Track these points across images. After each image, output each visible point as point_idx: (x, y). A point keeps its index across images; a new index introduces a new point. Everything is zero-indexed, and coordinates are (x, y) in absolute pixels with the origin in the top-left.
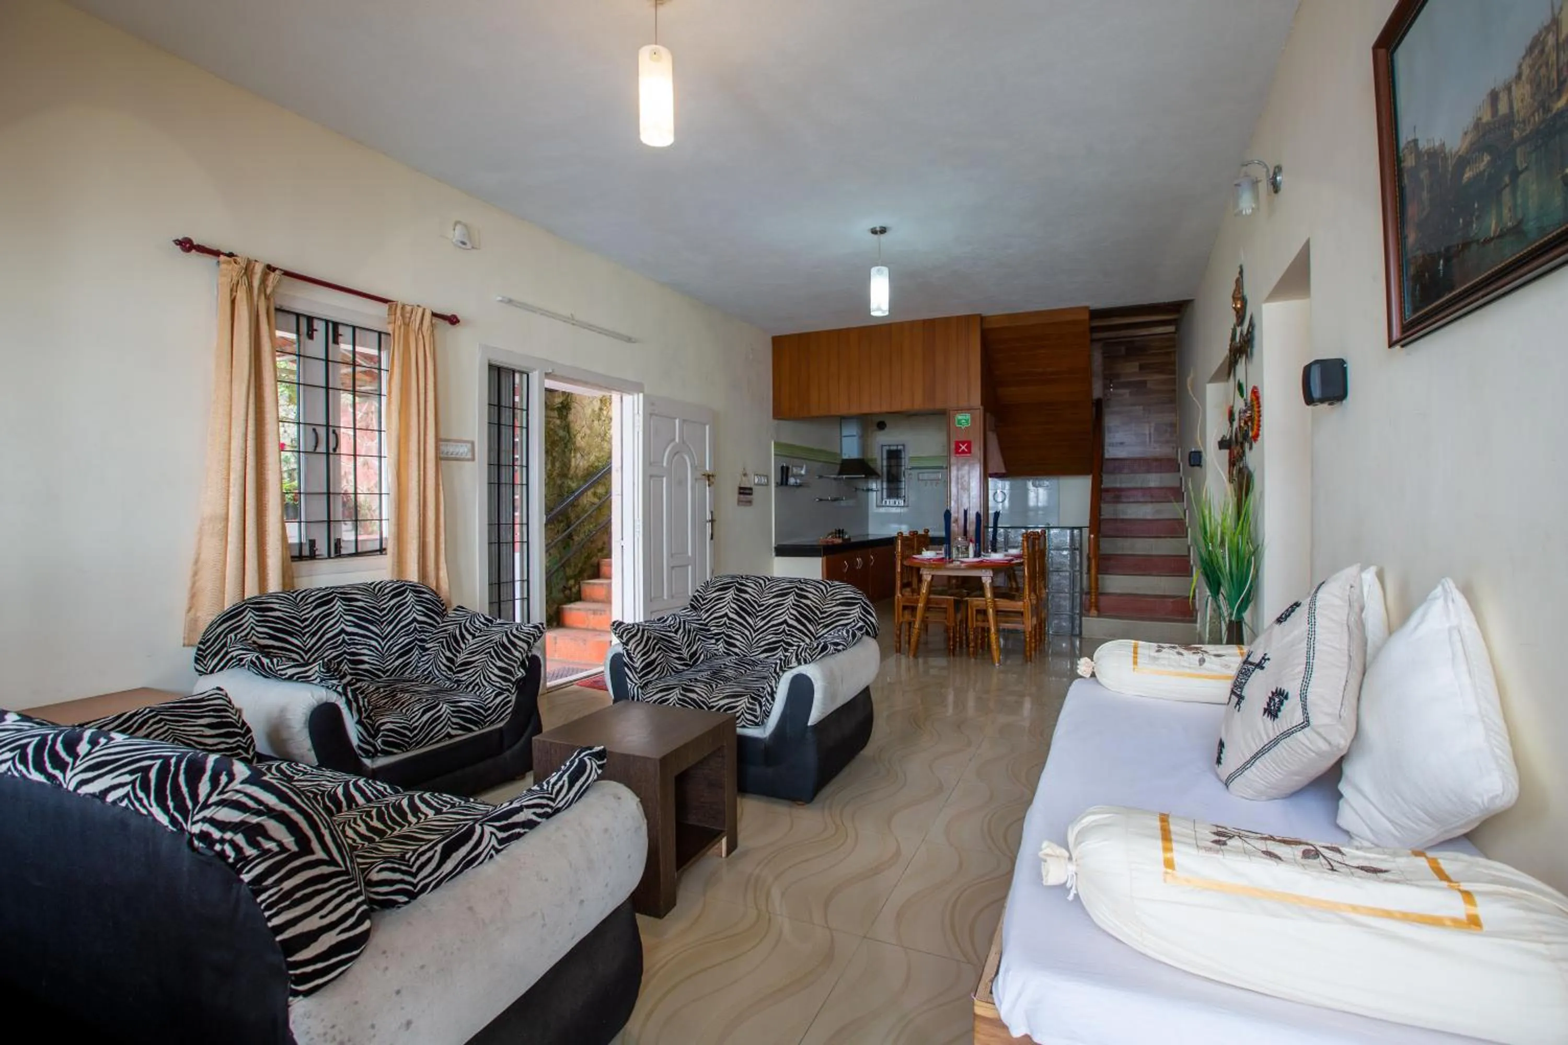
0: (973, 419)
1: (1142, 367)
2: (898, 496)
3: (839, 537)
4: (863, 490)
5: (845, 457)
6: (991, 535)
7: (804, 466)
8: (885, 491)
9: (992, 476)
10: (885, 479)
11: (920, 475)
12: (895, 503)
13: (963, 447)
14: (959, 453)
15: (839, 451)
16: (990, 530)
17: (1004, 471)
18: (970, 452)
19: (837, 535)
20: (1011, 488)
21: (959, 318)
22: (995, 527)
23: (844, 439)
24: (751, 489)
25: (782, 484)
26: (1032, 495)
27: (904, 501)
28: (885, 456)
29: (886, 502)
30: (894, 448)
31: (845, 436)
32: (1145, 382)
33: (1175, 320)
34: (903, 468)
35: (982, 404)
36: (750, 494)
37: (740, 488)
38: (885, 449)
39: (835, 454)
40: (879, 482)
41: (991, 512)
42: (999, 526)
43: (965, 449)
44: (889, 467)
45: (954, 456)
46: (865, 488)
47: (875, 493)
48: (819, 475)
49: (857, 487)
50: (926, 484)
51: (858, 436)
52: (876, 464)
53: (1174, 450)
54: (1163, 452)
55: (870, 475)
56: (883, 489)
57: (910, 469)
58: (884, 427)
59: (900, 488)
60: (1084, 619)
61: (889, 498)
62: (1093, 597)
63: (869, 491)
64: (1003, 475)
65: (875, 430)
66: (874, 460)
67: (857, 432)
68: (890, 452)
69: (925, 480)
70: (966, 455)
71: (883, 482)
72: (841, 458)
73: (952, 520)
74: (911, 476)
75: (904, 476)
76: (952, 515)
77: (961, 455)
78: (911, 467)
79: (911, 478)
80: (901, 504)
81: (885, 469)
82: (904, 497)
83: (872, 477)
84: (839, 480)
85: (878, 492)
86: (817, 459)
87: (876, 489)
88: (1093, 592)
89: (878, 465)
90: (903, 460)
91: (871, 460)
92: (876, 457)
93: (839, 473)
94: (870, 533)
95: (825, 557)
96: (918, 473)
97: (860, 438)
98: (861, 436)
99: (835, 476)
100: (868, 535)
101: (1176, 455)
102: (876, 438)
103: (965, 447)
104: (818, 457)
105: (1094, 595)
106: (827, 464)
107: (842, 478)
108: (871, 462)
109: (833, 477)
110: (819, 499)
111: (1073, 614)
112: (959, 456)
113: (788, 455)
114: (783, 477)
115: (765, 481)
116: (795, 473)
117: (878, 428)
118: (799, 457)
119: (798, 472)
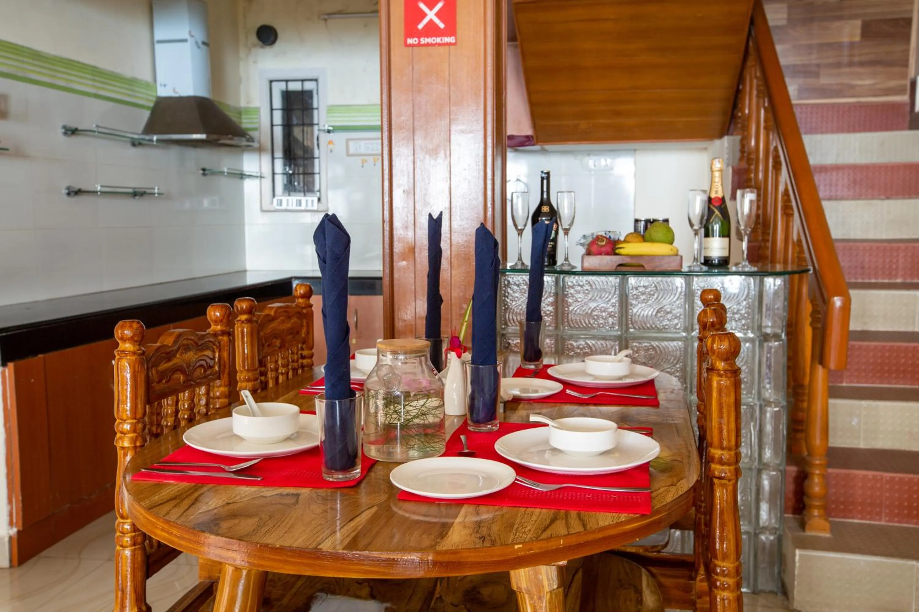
2: (307, 188)
5: (163, 92)
6: (515, 292)
8: (279, 179)
10: (279, 154)
11: (351, 144)
12: (299, 203)
13: (431, 15)
14: (419, 34)
15: (147, 77)
16: (515, 278)
17: (528, 131)
18: (451, 30)
23: (158, 47)
27: (319, 200)
28: (278, 103)
29: (280, 203)
30: (295, 86)
31: (160, 42)
34: (316, 128)
38: (278, 88)
39: (132, 82)
40: (266, 159)
43: (437, 21)
44: (287, 126)
45: (403, 42)
46: (228, 169)
47: (257, 182)
48: (64, 127)
49: (207, 167)
50: (363, 162)
51: (196, 42)
52: (252, 123)
53: (902, 82)
54: (878, 86)
55: (236, 138)
56: (274, 174)
57: (329, 131)
58: (272, 38)
59: (310, 171)
60: (801, 556)
61: (283, 193)
62: (816, 480)
63: (242, 178)
64: (526, 142)
65: (255, 46)
66: (248, 111)
67: (190, 32)
68: (287, 96)
69: (353, 155)
70: (438, 40)
71: (273, 158)
72: (154, 94)
73: (398, 247)
74: (331, 146)
75: (318, 145)
76: (399, 231)
77: (424, 41)
78: (332, 126)
79: (331, 151)
80: (312, 205)
81: (278, 132)
82: (319, 191)
83: (244, 143)
84: (149, 143)
85: (263, 179)
86: (62, 83)
87: (257, 173)
88: (817, 462)
89: (259, 122)
90: (315, 112)
91: (240, 108)
92: (252, 105)
93: (150, 128)
94: (248, 267)
95: (11, 365)
96: (348, 140)
97: (199, 47)
98: (204, 43)
99: (136, 136)
100: (245, 271)
101: (905, 94)
102: (255, 62)
103: (438, 15)
104: (67, 80)
105: (818, 475)
106: (111, 104)
107: (151, 140)
108: (240, 112)
109: (132, 138)
110: (68, 188)
111: (757, 532)
112: (419, 45)
117: (261, 41)
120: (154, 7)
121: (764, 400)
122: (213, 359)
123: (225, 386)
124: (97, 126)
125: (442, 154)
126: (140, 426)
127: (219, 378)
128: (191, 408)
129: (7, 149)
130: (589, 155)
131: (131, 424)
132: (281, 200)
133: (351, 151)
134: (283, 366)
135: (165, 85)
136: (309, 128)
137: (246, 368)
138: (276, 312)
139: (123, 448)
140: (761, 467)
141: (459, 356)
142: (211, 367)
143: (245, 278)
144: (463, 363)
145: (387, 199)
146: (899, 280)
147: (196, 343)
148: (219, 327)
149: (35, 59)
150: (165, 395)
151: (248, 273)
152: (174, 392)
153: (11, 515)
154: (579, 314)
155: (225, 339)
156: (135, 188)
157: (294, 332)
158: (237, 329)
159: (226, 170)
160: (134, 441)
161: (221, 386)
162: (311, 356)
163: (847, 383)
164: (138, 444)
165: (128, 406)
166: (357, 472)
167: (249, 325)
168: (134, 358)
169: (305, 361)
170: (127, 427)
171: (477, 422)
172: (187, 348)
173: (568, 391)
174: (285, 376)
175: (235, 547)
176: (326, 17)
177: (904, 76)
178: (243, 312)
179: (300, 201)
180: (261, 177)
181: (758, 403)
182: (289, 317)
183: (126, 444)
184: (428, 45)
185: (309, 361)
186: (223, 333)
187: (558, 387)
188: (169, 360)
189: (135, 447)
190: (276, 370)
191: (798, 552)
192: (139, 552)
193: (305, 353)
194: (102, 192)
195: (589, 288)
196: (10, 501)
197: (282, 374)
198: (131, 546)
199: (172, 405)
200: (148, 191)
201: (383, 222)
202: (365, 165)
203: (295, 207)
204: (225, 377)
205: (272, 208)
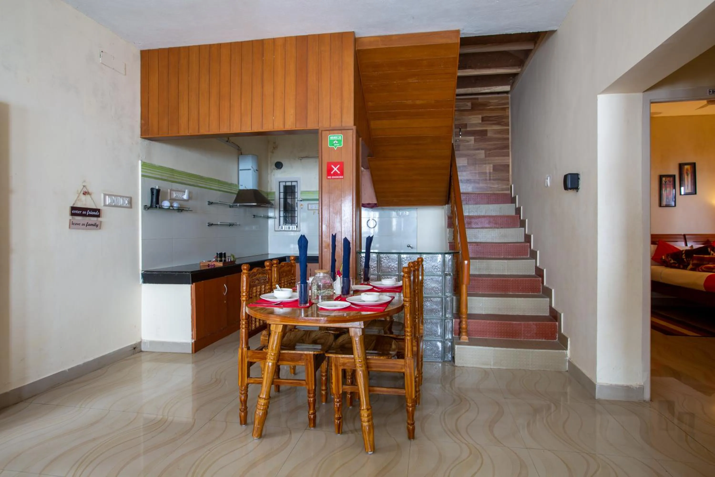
0: (345, 140)
1: (483, 119)
2: (293, 222)
3: (221, 261)
4: (261, 217)
5: (241, 188)
6: (363, 260)
7: (186, 191)
8: (282, 219)
9: (364, 206)
10: (282, 209)
11: (309, 205)
12: (289, 228)
13: (335, 169)
14: (332, 175)
15: (236, 183)
16: (363, 255)
17: (375, 202)
18: (342, 174)
19: (219, 259)
20: (380, 217)
21: (332, 36)
22: (368, 253)
23: (240, 172)
24: (99, 210)
25: (151, 207)
26: (394, 222)
27: (297, 227)
28: (282, 190)
30: (289, 184)
31: (241, 170)
32: (486, 131)
33: (515, 75)
34: (296, 199)
35: (355, 125)
36: (98, 216)
37: (73, 208)
38: (282, 185)
39: (231, 185)
40: (277, 212)
41: (365, 236)
42: (371, 251)
43: (337, 171)
44: (285, 199)
45: (326, 178)
46: (263, 215)
47: (273, 220)
48: (209, 202)
49: (255, 215)
50: (314, 212)
51: (254, 170)
52: (272, 197)
53: (508, 186)
54: (499, 188)
55: (267, 204)
56: (280, 217)
57: (301, 201)
58: (281, 166)
59: (293, 216)
60: (457, 347)
61: (284, 224)
62: (464, 323)
63: (268, 219)
64: (374, 206)
65: (274, 169)
66: (271, 193)
67: (252, 166)
68: (286, 187)
69: (310, 210)
70: (338, 177)
71: (280, 211)
72: (238, 189)
73: (324, 245)
74: (302, 206)
75: (297, 206)
76: (324, 239)
77: (333, 177)
78: (302, 199)
79: (302, 208)
80: (294, 229)
81: (282, 201)
82: (297, 223)
83: (269, 206)
84: (236, 206)
85: (276, 219)
86: (208, 187)
87: (273, 216)
88: (464, 317)
89: (275, 198)
90: (296, 193)
91: (268, 192)
92: (273, 191)
93: (236, 201)
94: (269, 252)
95: (194, 284)
96: (308, 204)
97: (255, 172)
98: (257, 170)
99: (231, 204)
100: (268, 254)
101: (509, 191)
102: (274, 175)
103: (337, 169)
104: (209, 185)
105: (464, 321)
106: (221, 192)
107: (237, 205)
108: (268, 194)
109: (230, 205)
110: (209, 223)
111: (445, 340)
112: (332, 178)
113: (164, 178)
114: (154, 200)
115: (126, 202)
116: (174, 197)
117: (276, 167)
118: (177, 180)
119: (180, 196)
120: (240, 158)
121: (446, 296)
122: (266, 277)
123: (270, 286)
124: (220, 201)
125: (339, 214)
126: (248, 294)
127: (268, 283)
128: (260, 291)
129: (192, 211)
130: (400, 210)
131: (246, 293)
132: (282, 227)
133: (309, 208)
134: (286, 282)
135: (242, 185)
136: (294, 199)
137: (275, 281)
138: (284, 264)
139: (243, 300)
140: (446, 318)
141: (340, 276)
142: (266, 280)
143: (268, 257)
144: (341, 278)
145: (320, 228)
146: (502, 257)
147: (262, 272)
148: (268, 268)
150: (254, 287)
151: (269, 255)
152: (256, 286)
153: (192, 335)
154: (385, 267)
155: (270, 271)
156: (230, 223)
157: (290, 271)
158: (273, 269)
159: (262, 216)
160: (246, 298)
161: (268, 286)
162: (295, 279)
163: (481, 292)
164: (247, 299)
165: (245, 288)
166: (308, 305)
167: (276, 268)
168: (247, 275)
169: (293, 281)
170: (244, 294)
171: (344, 295)
172: (260, 274)
173: (374, 289)
174: (286, 285)
175: (278, 318)
176: (301, 159)
177: (508, 185)
178: (275, 264)
179: (290, 227)
180: (275, 218)
181: (444, 297)
182: (288, 266)
183: (244, 299)
184: (334, 178)
185: (294, 281)
186: (269, 270)
187: (371, 287)
188: (255, 276)
189: (247, 300)
190: (284, 282)
191: (456, 346)
192: (247, 330)
193: (293, 278)
194: (220, 225)
195: (388, 258)
196: (192, 331)
197: (286, 284)
198: (245, 328)
199: (255, 290)
200: (235, 224)
201: (319, 236)
202: (315, 213)
203: (288, 230)
204: (270, 283)
205: (279, 230)
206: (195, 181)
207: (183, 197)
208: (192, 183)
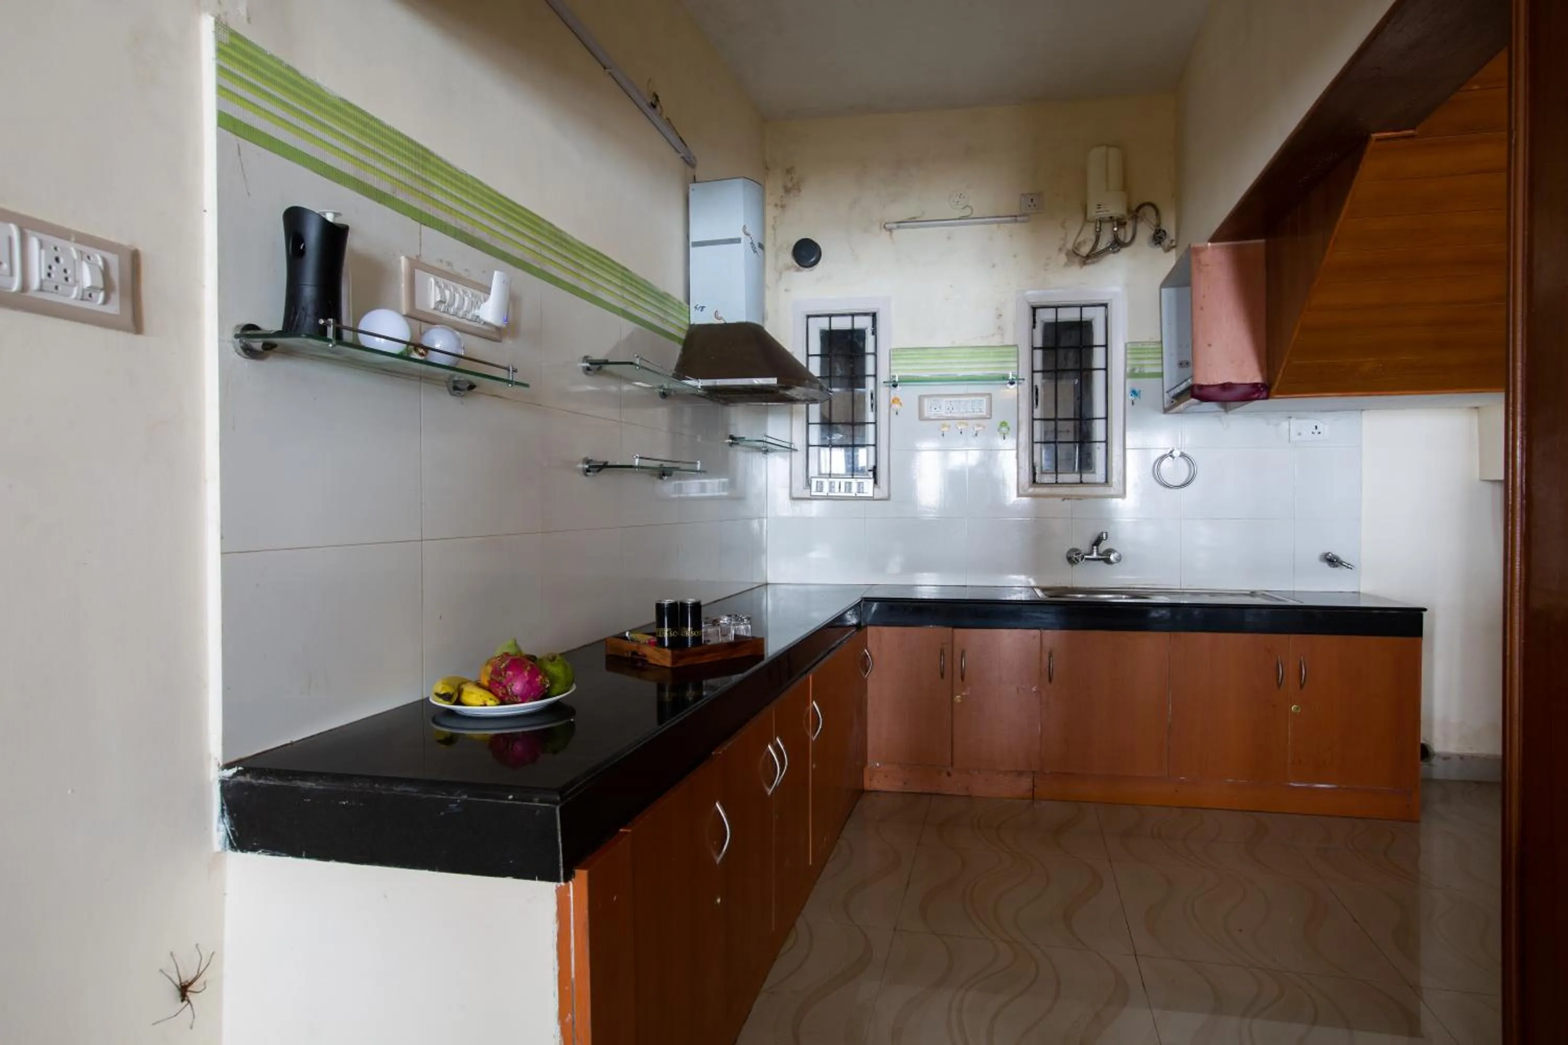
5: (699, 318)
7: (494, 284)
10: (816, 417)
11: (926, 402)
17: (1254, 378)
23: (693, 250)
25: (288, 332)
27: (876, 482)
28: (816, 346)
29: (818, 484)
30: (842, 323)
34: (870, 381)
38: (818, 326)
40: (799, 425)
47: (784, 455)
48: (586, 359)
50: (944, 428)
51: (752, 244)
56: (808, 445)
57: (889, 385)
58: (815, 257)
63: (766, 451)
64: (1254, 393)
65: (788, 268)
67: (744, 227)
68: (830, 337)
69: (929, 419)
71: (809, 423)
72: (687, 319)
74: (896, 407)
75: (875, 405)
78: (896, 378)
79: (897, 413)
82: (876, 470)
85: (793, 454)
86: (585, 287)
87: (786, 442)
90: (870, 359)
93: (683, 369)
94: (768, 578)
95: (582, 875)
96: (921, 398)
97: (755, 251)
98: (760, 246)
99: (664, 381)
100: (766, 586)
102: (787, 290)
109: (659, 384)
110: (587, 458)
113: (372, 180)
114: (309, 291)
115: (87, 277)
116: (432, 306)
117: (797, 261)
118: (444, 217)
119: (459, 309)
129: (526, 385)
132: (821, 483)
133: (927, 413)
135: (699, 308)
149: (556, 243)
151: (769, 589)
176: (892, 227)
179: (848, 485)
180: (791, 448)
200: (684, 467)
202: (947, 433)
203: (843, 493)
205: (806, 494)
206: (532, 246)
207: (476, 312)
208: (516, 252)
